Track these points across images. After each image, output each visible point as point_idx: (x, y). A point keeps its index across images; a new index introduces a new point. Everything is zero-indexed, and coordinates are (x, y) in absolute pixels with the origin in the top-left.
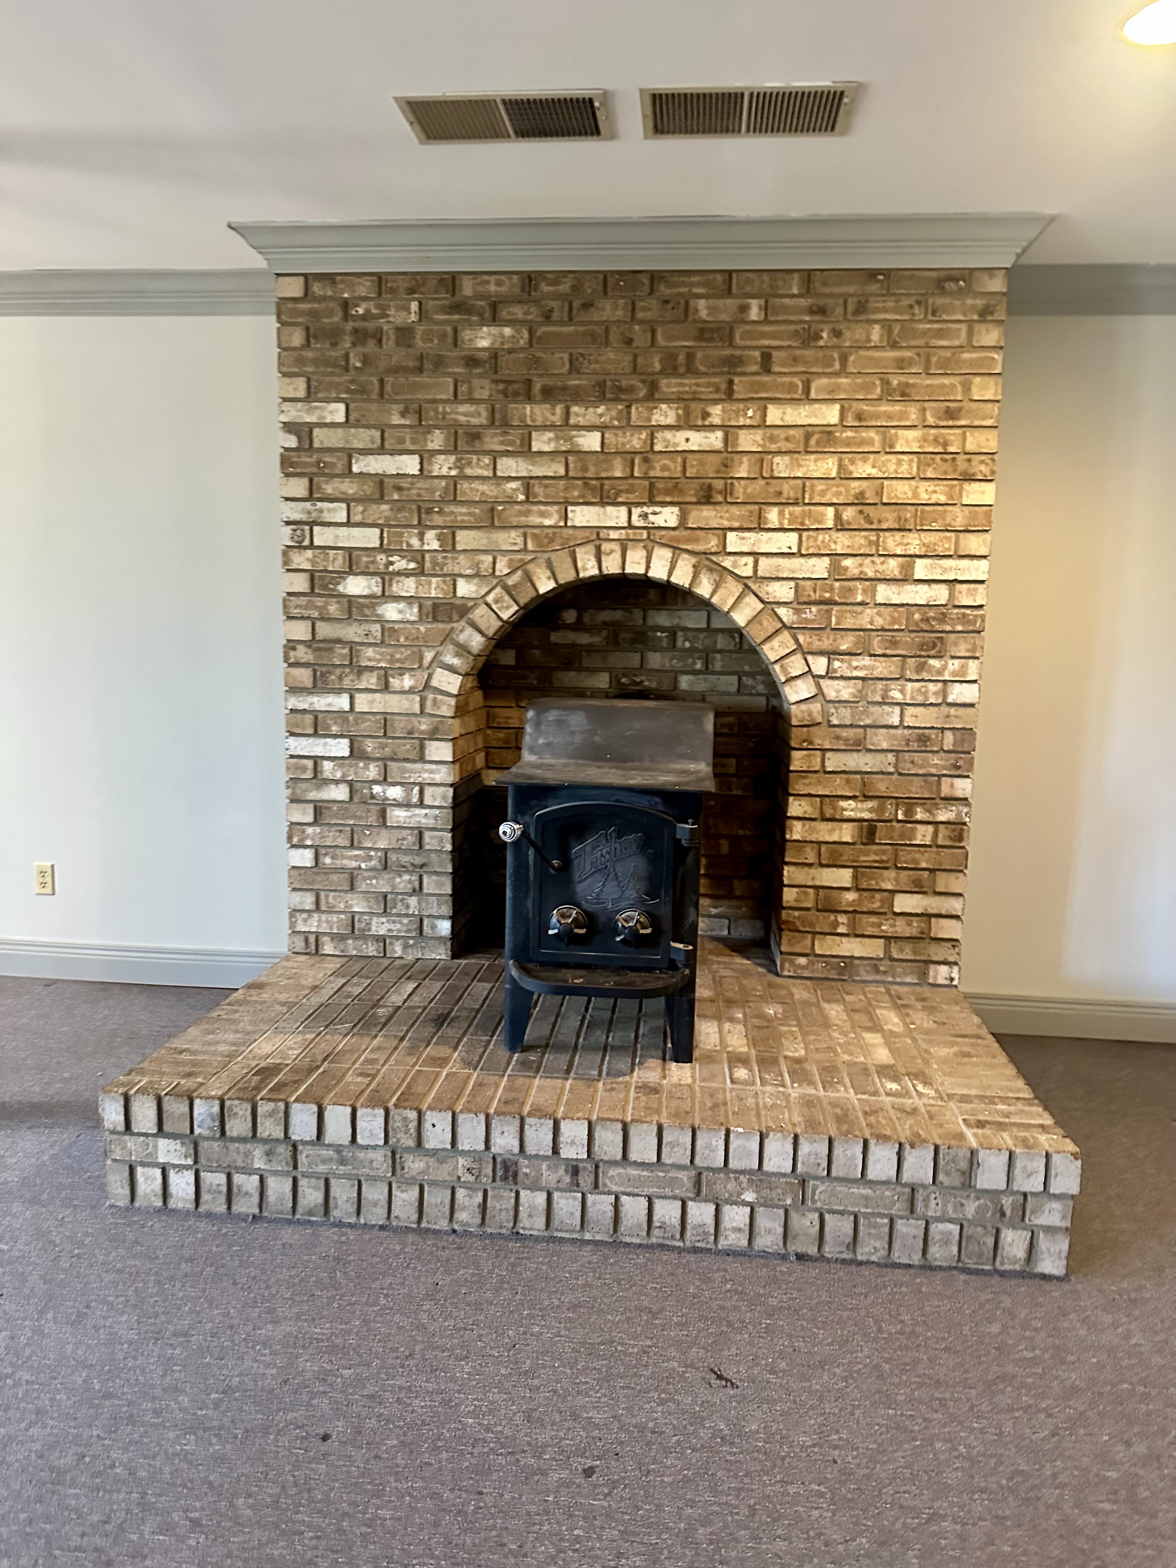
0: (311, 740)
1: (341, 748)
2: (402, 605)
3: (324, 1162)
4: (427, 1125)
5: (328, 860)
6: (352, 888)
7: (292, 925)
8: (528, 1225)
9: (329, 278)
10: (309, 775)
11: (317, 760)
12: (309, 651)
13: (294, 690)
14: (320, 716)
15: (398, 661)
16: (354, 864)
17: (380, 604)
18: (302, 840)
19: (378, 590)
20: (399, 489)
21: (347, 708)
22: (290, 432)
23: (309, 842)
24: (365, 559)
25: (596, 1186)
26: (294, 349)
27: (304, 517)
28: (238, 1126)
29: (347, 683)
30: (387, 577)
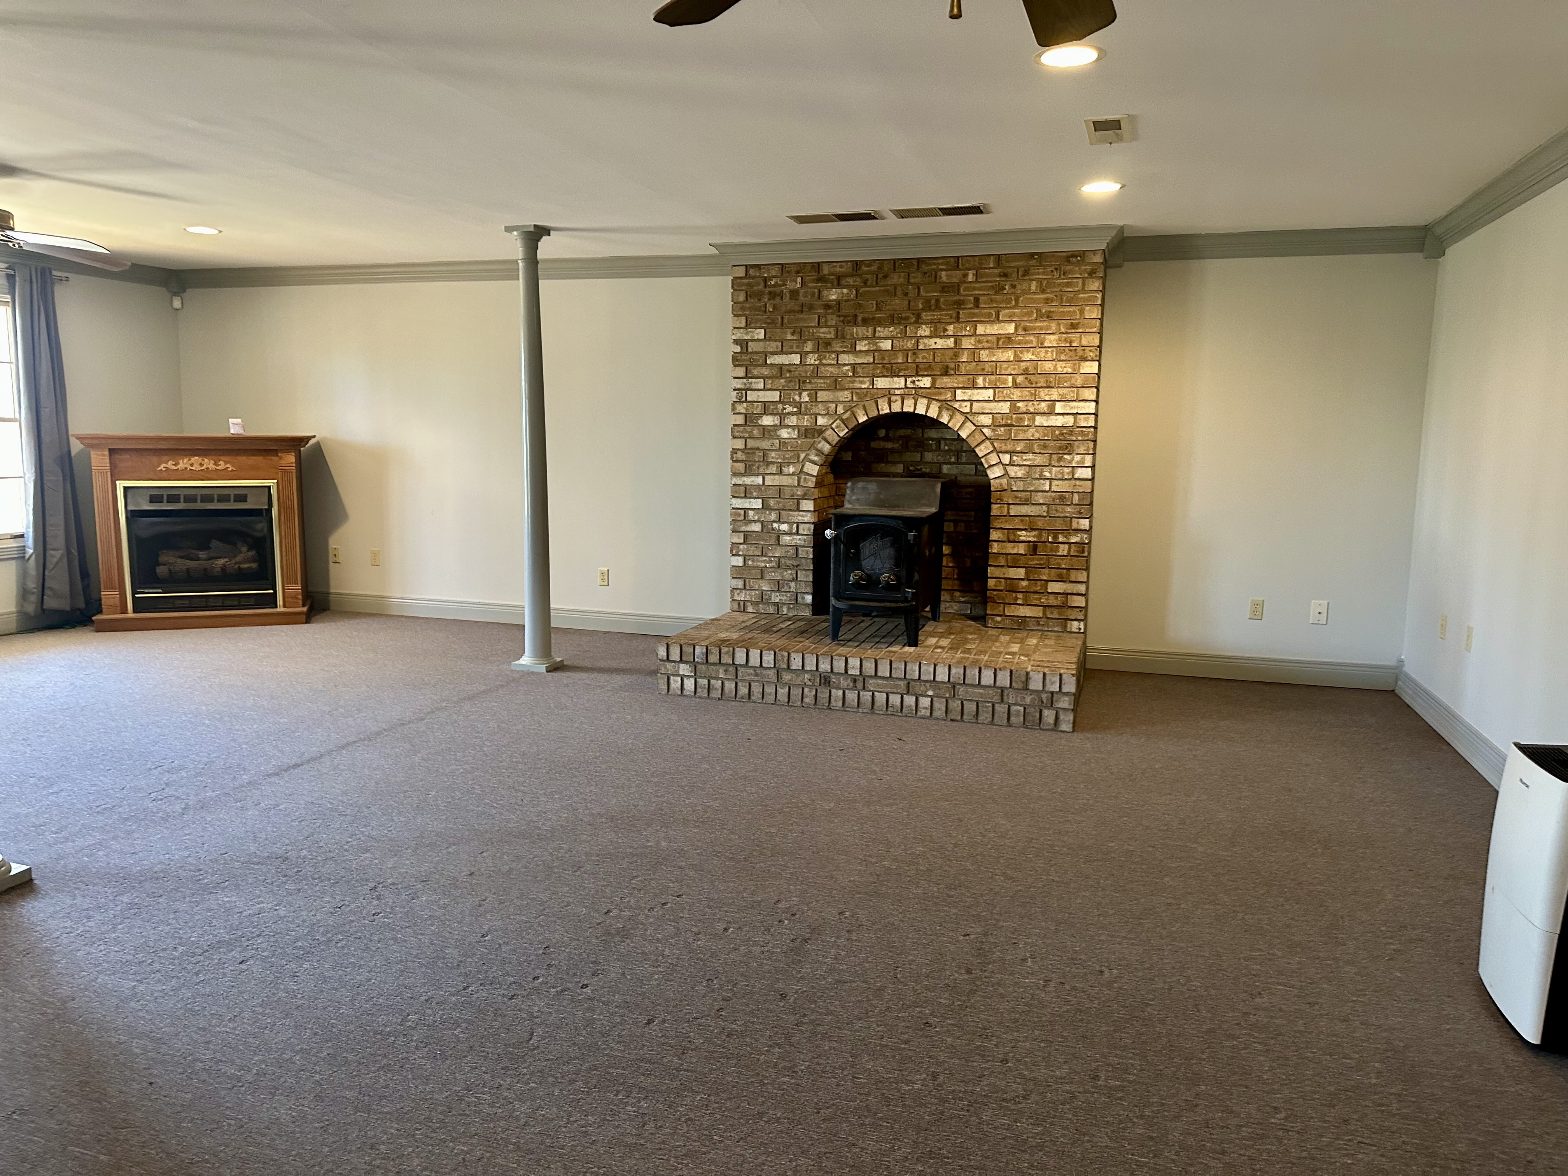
0: (743, 500)
1: (757, 504)
2: (790, 430)
3: (749, 675)
4: (792, 659)
5: (750, 563)
6: (762, 578)
7: (732, 596)
8: (834, 705)
9: (758, 267)
10: (742, 518)
11: (746, 510)
12: (743, 454)
13: (735, 474)
14: (748, 487)
15: (787, 458)
16: (763, 565)
17: (778, 430)
18: (738, 552)
19: (777, 422)
20: (790, 371)
21: (761, 483)
22: (737, 344)
23: (741, 553)
24: (772, 407)
25: (864, 688)
26: (740, 303)
27: (743, 387)
28: (713, 658)
29: (761, 470)
30: (783, 416)
